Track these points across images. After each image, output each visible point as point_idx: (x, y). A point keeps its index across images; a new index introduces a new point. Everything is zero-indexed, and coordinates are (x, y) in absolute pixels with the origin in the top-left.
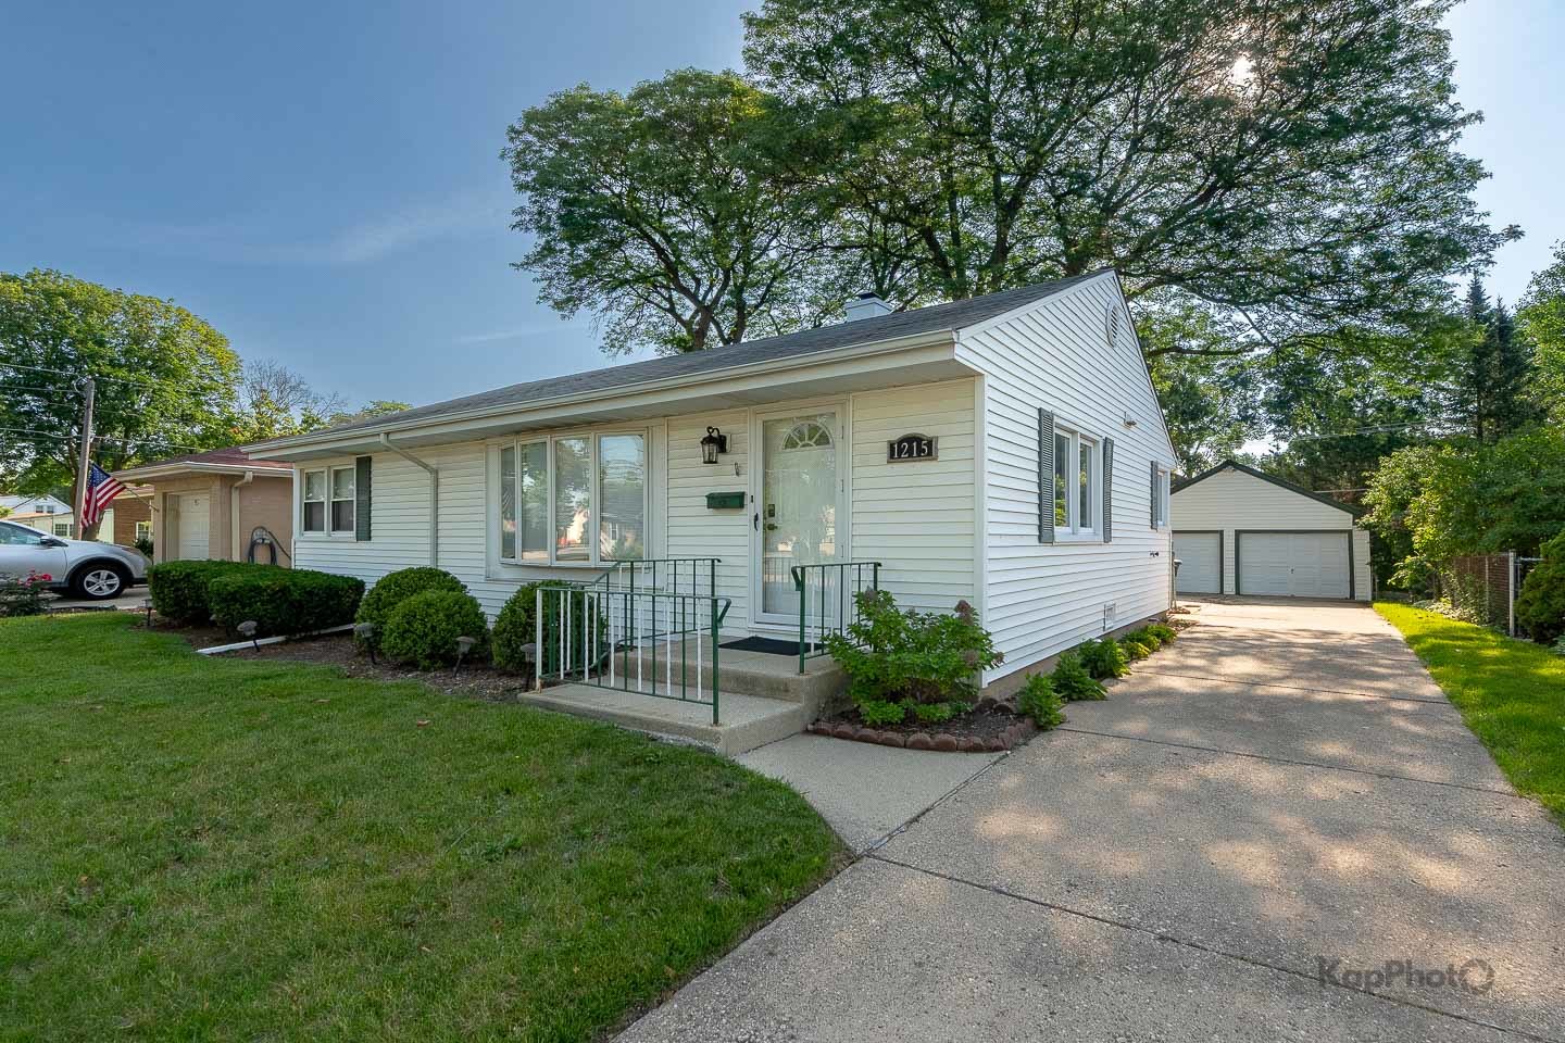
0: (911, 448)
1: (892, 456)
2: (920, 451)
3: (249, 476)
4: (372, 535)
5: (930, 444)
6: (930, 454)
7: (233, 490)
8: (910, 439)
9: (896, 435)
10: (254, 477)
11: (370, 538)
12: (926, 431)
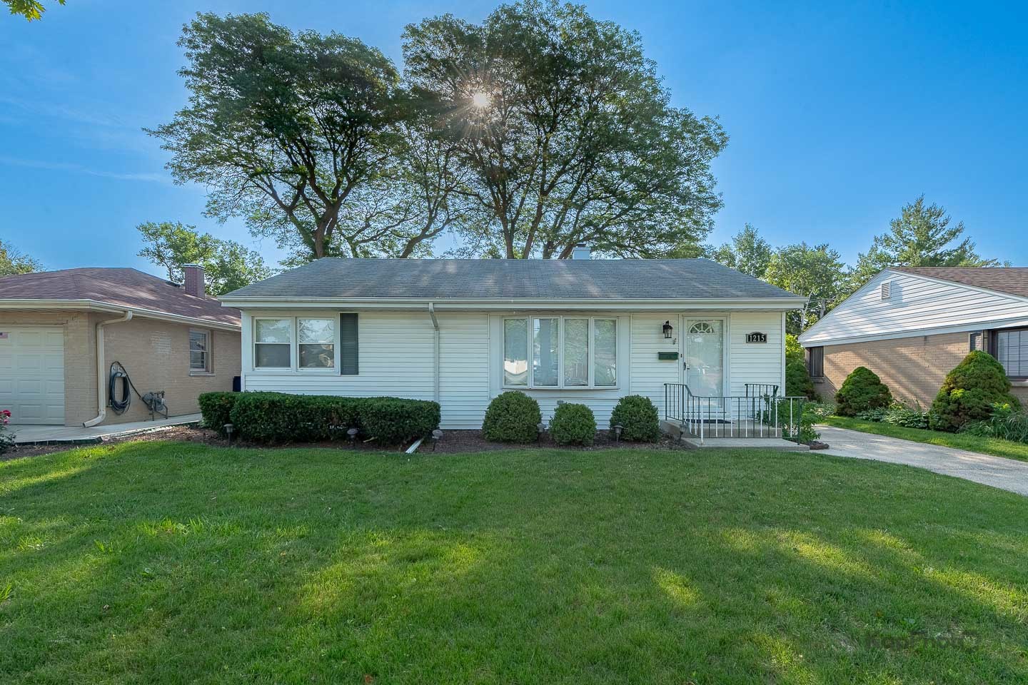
0: (757, 338)
1: (749, 340)
2: (761, 339)
3: (130, 315)
4: (360, 370)
5: (765, 336)
6: (765, 340)
7: (99, 327)
8: (757, 334)
9: (750, 332)
10: (134, 317)
11: (357, 373)
12: (763, 332)
